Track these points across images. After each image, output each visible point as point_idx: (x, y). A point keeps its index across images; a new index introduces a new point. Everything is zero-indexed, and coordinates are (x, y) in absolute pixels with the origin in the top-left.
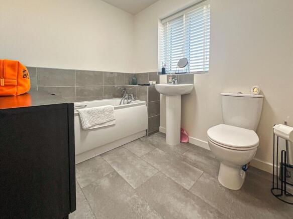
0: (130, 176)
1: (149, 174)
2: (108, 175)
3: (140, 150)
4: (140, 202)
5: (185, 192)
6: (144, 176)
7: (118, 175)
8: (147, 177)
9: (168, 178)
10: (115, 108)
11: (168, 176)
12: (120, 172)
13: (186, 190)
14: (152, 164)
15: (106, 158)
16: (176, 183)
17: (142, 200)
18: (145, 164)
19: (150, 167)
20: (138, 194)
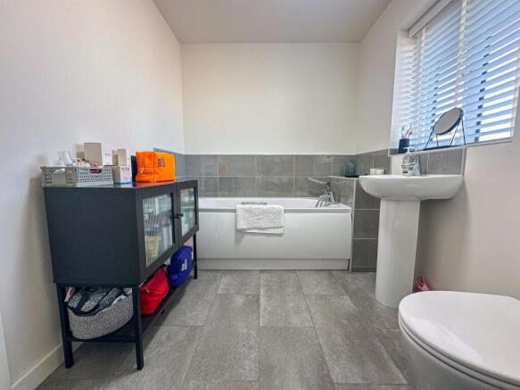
0: (269, 309)
1: (295, 321)
2: (248, 295)
3: (316, 286)
4: (252, 343)
5: (323, 380)
6: (286, 319)
7: (258, 301)
8: (289, 323)
9: (318, 343)
10: (286, 211)
11: (321, 341)
12: (263, 300)
13: (331, 378)
14: (313, 311)
15: (264, 277)
16: (323, 359)
17: (256, 342)
18: (304, 307)
19: (305, 315)
20: (257, 334)
